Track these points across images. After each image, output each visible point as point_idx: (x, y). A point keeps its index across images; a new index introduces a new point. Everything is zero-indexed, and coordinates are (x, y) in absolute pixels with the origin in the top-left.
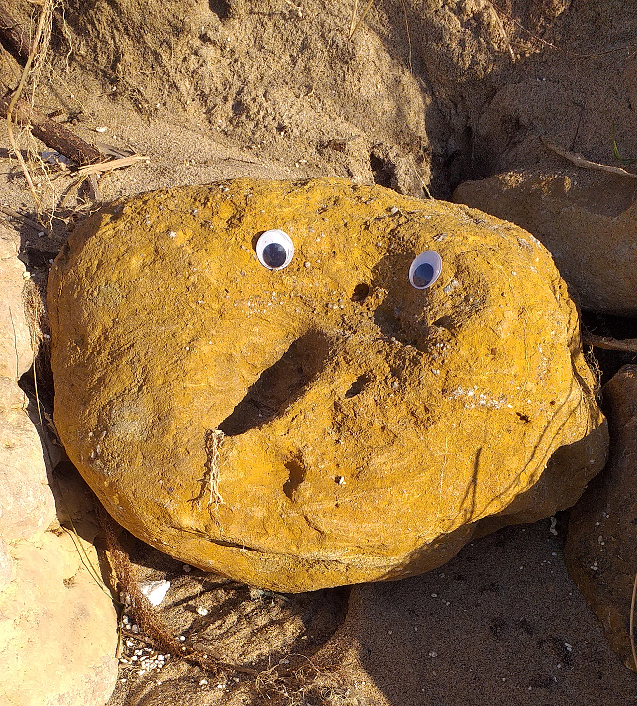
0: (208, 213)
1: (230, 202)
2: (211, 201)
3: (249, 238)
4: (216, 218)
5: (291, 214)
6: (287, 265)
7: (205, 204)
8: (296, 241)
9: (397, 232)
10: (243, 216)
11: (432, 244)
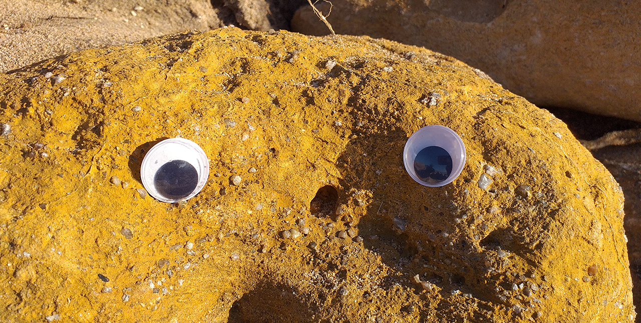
0: (32, 127)
1: (71, 101)
2: (35, 105)
3: (123, 161)
4: (50, 134)
5: (187, 101)
6: (200, 189)
7: (23, 111)
8: (209, 148)
9: (361, 101)
10: (102, 123)
11: (427, 112)
